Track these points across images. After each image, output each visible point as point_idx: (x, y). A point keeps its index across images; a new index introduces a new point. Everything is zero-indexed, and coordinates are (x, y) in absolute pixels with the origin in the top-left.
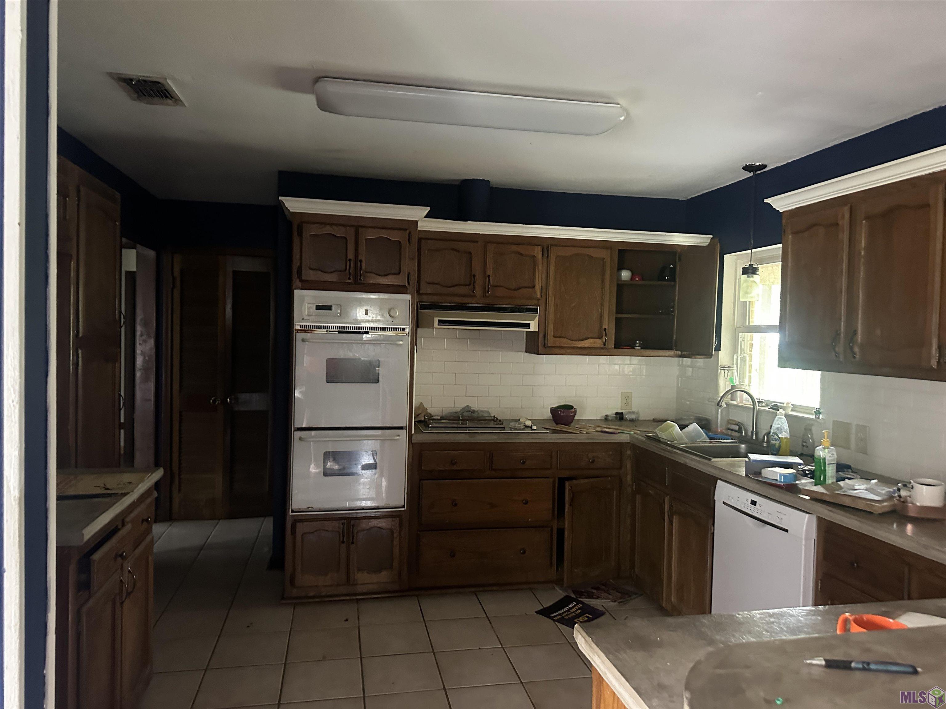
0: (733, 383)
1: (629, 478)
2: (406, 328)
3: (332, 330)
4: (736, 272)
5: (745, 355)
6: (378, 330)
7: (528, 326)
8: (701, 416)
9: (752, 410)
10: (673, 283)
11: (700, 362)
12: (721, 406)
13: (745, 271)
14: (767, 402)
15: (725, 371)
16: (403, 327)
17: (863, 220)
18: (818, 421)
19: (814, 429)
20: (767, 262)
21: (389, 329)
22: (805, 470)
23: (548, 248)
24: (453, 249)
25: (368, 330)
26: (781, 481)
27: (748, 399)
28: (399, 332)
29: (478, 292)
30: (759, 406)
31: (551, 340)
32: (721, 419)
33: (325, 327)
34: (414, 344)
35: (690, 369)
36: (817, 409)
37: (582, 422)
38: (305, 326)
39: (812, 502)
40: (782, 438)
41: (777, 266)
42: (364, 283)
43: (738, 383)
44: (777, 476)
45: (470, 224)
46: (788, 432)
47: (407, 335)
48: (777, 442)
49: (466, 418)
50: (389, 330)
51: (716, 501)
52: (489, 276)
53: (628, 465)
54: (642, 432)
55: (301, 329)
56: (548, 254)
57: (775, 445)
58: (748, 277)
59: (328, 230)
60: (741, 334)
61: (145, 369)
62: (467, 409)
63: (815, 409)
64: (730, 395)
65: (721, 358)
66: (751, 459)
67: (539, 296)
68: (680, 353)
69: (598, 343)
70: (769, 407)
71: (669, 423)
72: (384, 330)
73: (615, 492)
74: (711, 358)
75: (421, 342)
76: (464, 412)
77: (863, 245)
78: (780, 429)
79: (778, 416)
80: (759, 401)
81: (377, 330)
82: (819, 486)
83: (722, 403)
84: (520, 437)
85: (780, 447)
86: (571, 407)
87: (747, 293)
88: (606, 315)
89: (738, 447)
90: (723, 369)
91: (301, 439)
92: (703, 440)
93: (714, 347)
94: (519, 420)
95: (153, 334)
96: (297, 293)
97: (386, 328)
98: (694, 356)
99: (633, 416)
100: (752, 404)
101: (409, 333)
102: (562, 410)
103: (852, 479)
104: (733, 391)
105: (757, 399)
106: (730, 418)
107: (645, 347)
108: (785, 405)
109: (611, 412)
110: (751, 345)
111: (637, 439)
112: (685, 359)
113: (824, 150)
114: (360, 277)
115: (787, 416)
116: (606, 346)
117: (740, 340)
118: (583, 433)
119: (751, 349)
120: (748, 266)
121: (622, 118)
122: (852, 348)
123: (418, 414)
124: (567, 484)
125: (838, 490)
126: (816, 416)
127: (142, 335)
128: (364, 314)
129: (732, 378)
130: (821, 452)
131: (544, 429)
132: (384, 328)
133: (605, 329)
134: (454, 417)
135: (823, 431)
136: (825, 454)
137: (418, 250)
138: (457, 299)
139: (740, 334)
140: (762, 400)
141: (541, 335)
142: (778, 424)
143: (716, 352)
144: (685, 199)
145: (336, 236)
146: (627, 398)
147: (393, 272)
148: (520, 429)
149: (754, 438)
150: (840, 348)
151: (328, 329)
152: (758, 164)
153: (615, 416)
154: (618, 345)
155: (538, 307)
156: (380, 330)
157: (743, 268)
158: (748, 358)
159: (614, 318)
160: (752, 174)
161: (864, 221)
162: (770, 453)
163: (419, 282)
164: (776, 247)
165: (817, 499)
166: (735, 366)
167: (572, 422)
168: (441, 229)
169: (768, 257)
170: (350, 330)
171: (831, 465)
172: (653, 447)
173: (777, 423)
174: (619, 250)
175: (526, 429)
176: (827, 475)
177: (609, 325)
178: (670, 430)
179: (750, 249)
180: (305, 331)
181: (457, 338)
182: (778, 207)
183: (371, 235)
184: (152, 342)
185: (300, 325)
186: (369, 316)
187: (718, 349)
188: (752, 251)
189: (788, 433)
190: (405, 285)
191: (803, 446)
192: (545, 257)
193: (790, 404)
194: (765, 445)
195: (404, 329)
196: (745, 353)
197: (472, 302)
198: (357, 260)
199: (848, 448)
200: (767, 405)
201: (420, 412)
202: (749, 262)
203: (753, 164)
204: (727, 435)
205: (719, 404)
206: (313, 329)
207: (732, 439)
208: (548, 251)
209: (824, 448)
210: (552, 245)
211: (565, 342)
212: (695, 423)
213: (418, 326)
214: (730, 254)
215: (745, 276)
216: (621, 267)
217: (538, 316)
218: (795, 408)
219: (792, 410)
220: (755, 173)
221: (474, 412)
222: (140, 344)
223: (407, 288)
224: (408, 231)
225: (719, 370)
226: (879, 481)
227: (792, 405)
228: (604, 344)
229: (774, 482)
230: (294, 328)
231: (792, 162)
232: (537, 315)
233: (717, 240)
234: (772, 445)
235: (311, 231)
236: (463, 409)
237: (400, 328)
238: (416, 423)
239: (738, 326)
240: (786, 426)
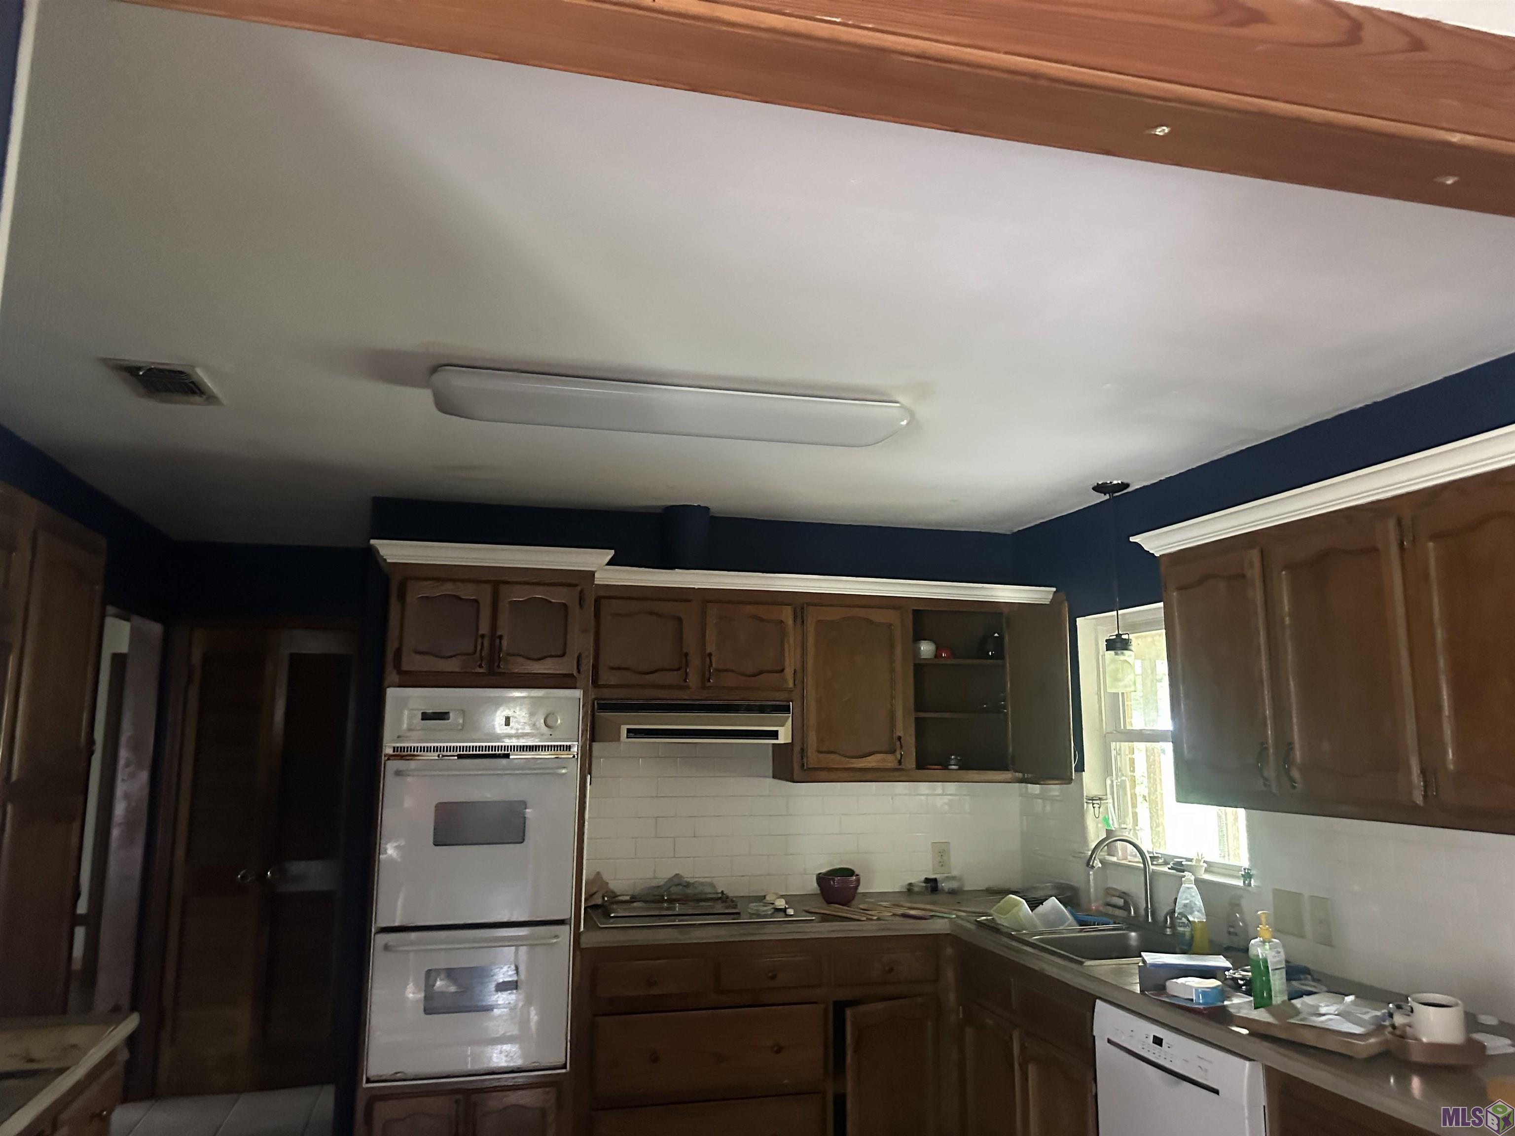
0: (1108, 825)
1: (952, 997)
2: (574, 745)
3: (449, 753)
4: (1097, 644)
5: (1124, 778)
6: (527, 750)
7: (774, 735)
8: (1062, 881)
9: (1143, 872)
10: (1000, 662)
11: (1055, 789)
12: (1093, 867)
13: (1111, 645)
14: (1166, 857)
15: (1094, 806)
16: (568, 744)
17: (1282, 571)
18: (1248, 891)
19: (1244, 902)
20: (1145, 630)
21: (544, 748)
22: (1237, 979)
23: (803, 608)
24: (651, 613)
25: (509, 752)
26: (1200, 1002)
27: (1134, 853)
28: (562, 752)
29: (693, 680)
30: (1152, 864)
31: (813, 758)
32: (1096, 887)
33: (436, 749)
34: (587, 771)
35: (1040, 801)
36: (1245, 869)
37: (870, 898)
38: (402, 749)
39: (1253, 1039)
40: (1194, 922)
41: (1160, 635)
42: (505, 673)
43: (1116, 826)
44: (1192, 994)
45: (677, 573)
46: (1204, 911)
47: (574, 757)
48: (1188, 929)
49: (674, 897)
50: (545, 750)
51: (1096, 1038)
52: (710, 655)
53: (950, 974)
54: (968, 914)
55: (395, 753)
56: (802, 617)
57: (1183, 934)
58: (1116, 654)
59: (448, 588)
60: (1114, 743)
61: (129, 824)
62: (677, 881)
63: (1243, 869)
64: (1106, 847)
65: (1086, 786)
66: (1148, 962)
67: (791, 685)
68: (1020, 775)
69: (890, 761)
70: (1170, 866)
71: (1011, 898)
72: (536, 750)
73: (929, 1023)
74: (1070, 783)
75: (600, 765)
76: (670, 887)
77: (1286, 609)
78: (1189, 907)
79: (1185, 884)
80: (1152, 855)
81: (523, 750)
82: (1262, 1009)
83: (1094, 862)
84: (766, 931)
85: (1192, 937)
86: (850, 872)
87: (1116, 680)
88: (899, 714)
89: (1126, 938)
90: (1091, 801)
91: (386, 948)
92: (1069, 926)
93: (1074, 766)
94: (764, 897)
95: (148, 762)
96: (392, 693)
97: (539, 746)
98: (1043, 781)
99: (954, 885)
100: (1141, 860)
101: (577, 754)
102: (836, 879)
103: (1315, 993)
104: (1110, 840)
105: (1148, 852)
106: (1110, 885)
107: (966, 765)
108: (1194, 863)
109: (917, 878)
110: (1132, 761)
111: (961, 926)
112: (1029, 785)
113: (1213, 463)
114: (499, 663)
115: (1199, 882)
116: (903, 767)
117: (1114, 753)
118: (872, 920)
119: (1132, 769)
120: (1115, 637)
121: (904, 423)
122: (1288, 772)
123: (591, 893)
124: (849, 1012)
125: (1292, 1017)
126: (1244, 882)
127: (127, 765)
128: (502, 725)
129: (1107, 816)
130: (1259, 949)
131: (808, 914)
132: (536, 746)
133: (899, 738)
134: (655, 896)
135: (1259, 913)
136: (1266, 952)
137: (595, 616)
138: (660, 693)
139: (1113, 745)
140: (1156, 853)
141: (797, 749)
142: (1186, 899)
143: (1079, 774)
144: (1008, 533)
145: (461, 599)
146: (942, 852)
147: (553, 654)
148: (765, 916)
149: (1150, 920)
150: (1270, 773)
151: (440, 751)
152: (1115, 482)
153: (924, 885)
154: (921, 765)
155: (791, 703)
156: (530, 750)
157: (1107, 641)
158: (1128, 784)
159: (913, 720)
160: (1107, 497)
161: (1284, 573)
162: (1178, 950)
163: (595, 667)
164: (1154, 607)
165: (1259, 1033)
166: (1109, 796)
167: (853, 898)
168: (632, 582)
169: (1144, 622)
170: (478, 753)
171: (1277, 971)
172: (987, 942)
173: (1184, 897)
174: (914, 610)
175: (777, 914)
176: (1272, 988)
177: (905, 729)
178: (1014, 911)
179: (1115, 609)
180: (402, 757)
181: (659, 757)
182: (1152, 549)
183: (519, 595)
184: (144, 776)
185: (394, 748)
186: (512, 728)
187: (1081, 768)
188: (1119, 613)
189: (1202, 914)
190: (573, 674)
191: (1229, 933)
192: (799, 621)
193: (1202, 861)
194: (1168, 933)
195: (569, 748)
196: (1123, 775)
197: (683, 697)
198: (495, 637)
199: (1302, 936)
200: (1166, 863)
201: (595, 890)
202: (1115, 632)
203: (1109, 482)
204: (1106, 915)
205: (1089, 864)
206: (415, 753)
207: (1115, 923)
208: (802, 613)
209: (1264, 942)
210: (809, 604)
211: (835, 760)
212: (1054, 898)
213: (593, 739)
214: (1085, 616)
215: (1112, 652)
216: (918, 637)
217: (791, 717)
218: (1210, 867)
219: (1206, 871)
220: (1113, 495)
221: (688, 885)
222: (123, 780)
223: (576, 678)
224: (579, 588)
225: (1085, 804)
226: (1357, 997)
227: (1205, 862)
228: (900, 762)
229: (1189, 1005)
230: (383, 753)
231: (1167, 478)
232: (789, 716)
233: (1062, 595)
234: (1179, 933)
235: (417, 592)
236: (670, 880)
237: (564, 746)
238: (589, 909)
239: (1108, 731)
240: (1198, 902)
